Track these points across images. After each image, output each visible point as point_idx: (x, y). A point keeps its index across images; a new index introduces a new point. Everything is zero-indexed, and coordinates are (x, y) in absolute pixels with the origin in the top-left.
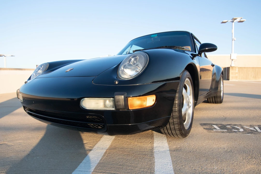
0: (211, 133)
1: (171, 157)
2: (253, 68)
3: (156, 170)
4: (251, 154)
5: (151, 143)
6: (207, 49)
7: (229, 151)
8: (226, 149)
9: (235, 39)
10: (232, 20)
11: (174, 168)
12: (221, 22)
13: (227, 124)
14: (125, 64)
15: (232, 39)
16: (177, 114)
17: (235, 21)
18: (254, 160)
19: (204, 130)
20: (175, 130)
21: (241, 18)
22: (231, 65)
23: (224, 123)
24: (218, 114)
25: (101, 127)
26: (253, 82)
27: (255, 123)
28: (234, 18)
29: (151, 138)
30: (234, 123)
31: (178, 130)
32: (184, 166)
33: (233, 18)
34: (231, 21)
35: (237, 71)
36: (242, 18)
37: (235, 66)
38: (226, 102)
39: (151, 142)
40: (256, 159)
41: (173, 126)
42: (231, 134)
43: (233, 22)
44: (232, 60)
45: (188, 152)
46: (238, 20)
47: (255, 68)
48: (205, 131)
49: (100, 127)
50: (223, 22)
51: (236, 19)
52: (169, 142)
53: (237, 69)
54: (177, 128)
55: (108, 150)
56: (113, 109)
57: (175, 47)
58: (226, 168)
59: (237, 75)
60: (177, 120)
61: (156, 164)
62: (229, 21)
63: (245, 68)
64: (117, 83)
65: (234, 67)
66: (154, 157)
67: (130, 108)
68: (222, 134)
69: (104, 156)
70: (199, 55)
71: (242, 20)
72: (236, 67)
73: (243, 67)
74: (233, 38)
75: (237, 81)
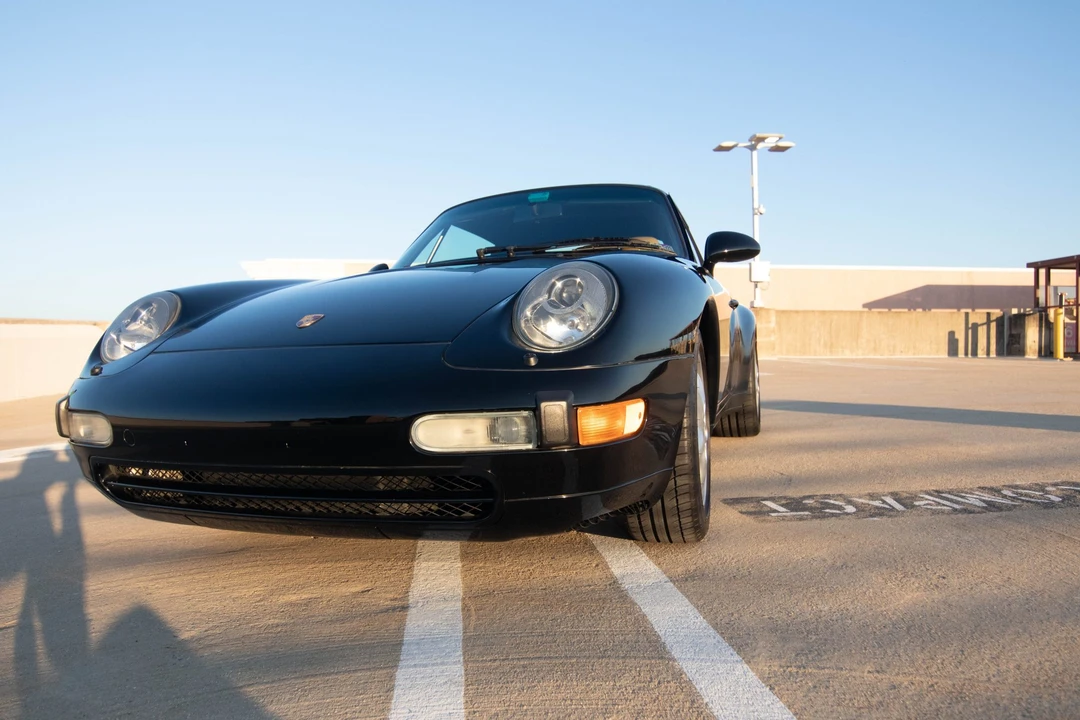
0: (768, 525)
1: (687, 597)
2: (823, 312)
3: (663, 632)
4: (900, 567)
5: (600, 566)
6: (726, 251)
7: (838, 564)
8: (830, 562)
9: (762, 210)
10: (750, 140)
11: (710, 622)
12: (715, 146)
13: (801, 495)
14: (536, 302)
15: (753, 209)
16: (687, 462)
17: (760, 146)
18: (913, 579)
19: (744, 516)
20: (679, 516)
21: (780, 135)
22: (752, 303)
23: (793, 493)
24: (760, 468)
25: (473, 512)
26: (828, 363)
27: (878, 489)
28: (758, 135)
29: (592, 554)
30: (822, 492)
31: (689, 513)
32: (736, 615)
33: (755, 136)
34: (749, 144)
35: (773, 325)
36: (783, 135)
37: (766, 307)
38: (769, 430)
39: (597, 565)
40: (916, 576)
41: (675, 500)
42: (826, 523)
43: (752, 148)
44: (756, 286)
45: (727, 578)
46: (771, 142)
47: (830, 311)
48: (749, 520)
49: (468, 514)
50: (720, 149)
51: (762, 139)
52: (655, 558)
53: (773, 318)
54: (687, 506)
55: (469, 602)
56: (530, 447)
57: (627, 240)
58: (852, 606)
59: (773, 338)
60: (687, 482)
61: (651, 618)
62: (740, 145)
63: (797, 312)
64: (533, 362)
65: (761, 308)
66: (633, 604)
67: (583, 440)
68: (801, 522)
69: (466, 618)
70: (707, 271)
71: (782, 144)
72: (768, 310)
73: (791, 311)
74: (756, 206)
75: (775, 358)
